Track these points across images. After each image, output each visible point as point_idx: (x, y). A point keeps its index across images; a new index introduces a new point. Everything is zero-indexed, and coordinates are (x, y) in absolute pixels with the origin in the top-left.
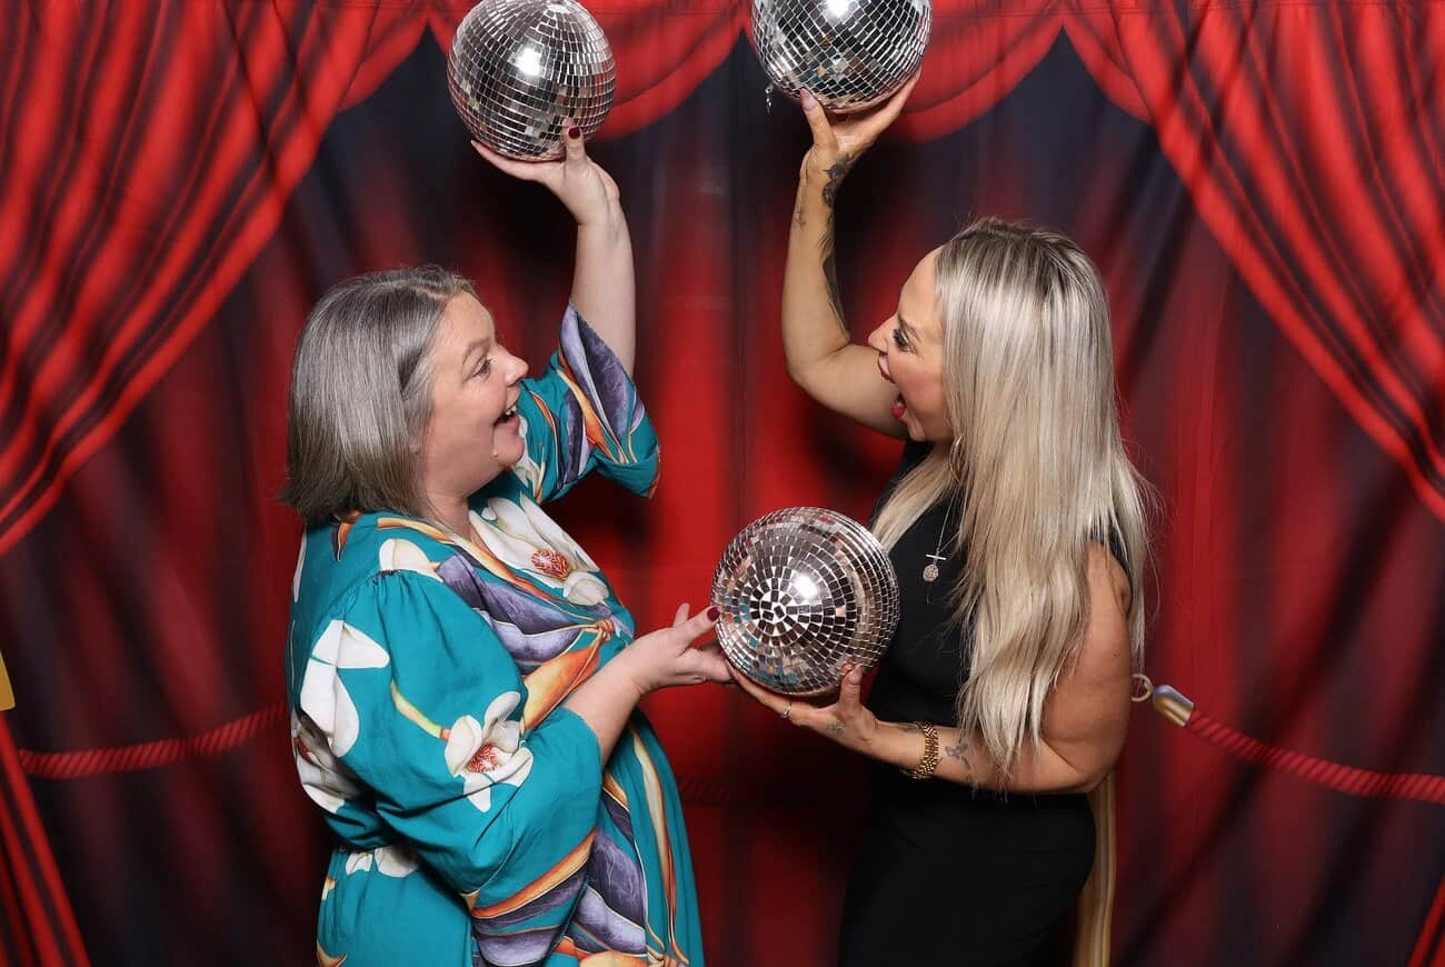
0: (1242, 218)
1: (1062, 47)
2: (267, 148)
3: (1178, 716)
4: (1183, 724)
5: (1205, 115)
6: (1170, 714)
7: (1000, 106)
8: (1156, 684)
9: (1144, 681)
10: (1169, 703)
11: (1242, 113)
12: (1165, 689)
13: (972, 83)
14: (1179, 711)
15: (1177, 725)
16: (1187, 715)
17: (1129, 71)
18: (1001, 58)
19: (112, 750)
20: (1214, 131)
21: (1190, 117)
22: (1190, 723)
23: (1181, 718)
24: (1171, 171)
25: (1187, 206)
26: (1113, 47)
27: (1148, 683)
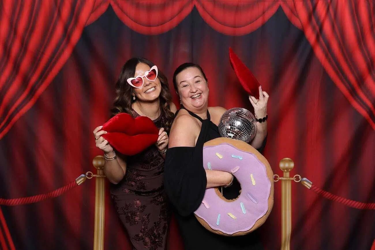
0: (327, 56)
1: (280, 10)
2: (67, 34)
3: (308, 186)
4: (309, 188)
5: (317, 28)
6: (306, 185)
7: (263, 26)
8: (302, 177)
9: (299, 177)
10: (306, 183)
11: (327, 28)
12: (305, 179)
13: (256, 20)
14: (308, 184)
15: (307, 188)
16: (310, 186)
17: (298, 16)
18: (264, 13)
19: (23, 198)
20: (320, 33)
21: (314, 29)
22: (311, 188)
23: (309, 187)
24: (308, 42)
25: (312, 52)
26: (294, 10)
27: (300, 177)
